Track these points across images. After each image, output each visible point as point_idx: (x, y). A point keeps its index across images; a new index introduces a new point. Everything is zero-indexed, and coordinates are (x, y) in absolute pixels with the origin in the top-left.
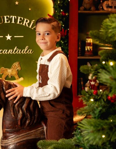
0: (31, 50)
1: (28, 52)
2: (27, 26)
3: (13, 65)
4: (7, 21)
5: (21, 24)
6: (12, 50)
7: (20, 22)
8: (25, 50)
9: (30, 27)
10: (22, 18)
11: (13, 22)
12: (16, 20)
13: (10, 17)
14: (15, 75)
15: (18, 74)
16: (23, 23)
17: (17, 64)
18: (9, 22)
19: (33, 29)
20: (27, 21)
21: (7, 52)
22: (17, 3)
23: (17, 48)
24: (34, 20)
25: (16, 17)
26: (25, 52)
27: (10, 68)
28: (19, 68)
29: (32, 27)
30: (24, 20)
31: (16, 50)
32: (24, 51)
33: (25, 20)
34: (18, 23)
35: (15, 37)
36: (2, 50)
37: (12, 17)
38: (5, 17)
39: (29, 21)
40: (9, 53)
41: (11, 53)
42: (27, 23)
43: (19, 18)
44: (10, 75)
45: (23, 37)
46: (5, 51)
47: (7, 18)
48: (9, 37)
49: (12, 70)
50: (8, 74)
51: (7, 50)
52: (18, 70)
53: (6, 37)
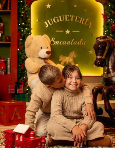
0: (85, 42)
1: (83, 43)
2: (83, 23)
3: (71, 53)
4: (67, 19)
5: (78, 21)
6: (70, 42)
7: (77, 20)
8: (81, 42)
9: (85, 24)
10: (79, 17)
11: (72, 20)
12: (74, 19)
13: (70, 16)
14: (72, 61)
15: (74, 61)
16: (79, 21)
17: (74, 53)
18: (69, 20)
19: (87, 25)
20: (82, 20)
21: (66, 43)
22: (75, 6)
23: (74, 40)
24: (88, 19)
25: (74, 16)
26: (80, 44)
27: (67, 56)
28: (75, 56)
29: (86, 24)
30: (80, 18)
31: (73, 42)
32: (79, 42)
33: (82, 18)
34: (76, 21)
35: (73, 31)
36: (62, 42)
37: (71, 17)
38: (66, 16)
39: (84, 20)
40: (67, 44)
41: (69, 44)
42: (82, 21)
43: (77, 17)
44: (67, 62)
45: (79, 31)
46: (64, 42)
47: (67, 17)
48: (68, 32)
49: (69, 58)
50: (66, 61)
51: (66, 42)
52: (74, 58)
53: (66, 31)
